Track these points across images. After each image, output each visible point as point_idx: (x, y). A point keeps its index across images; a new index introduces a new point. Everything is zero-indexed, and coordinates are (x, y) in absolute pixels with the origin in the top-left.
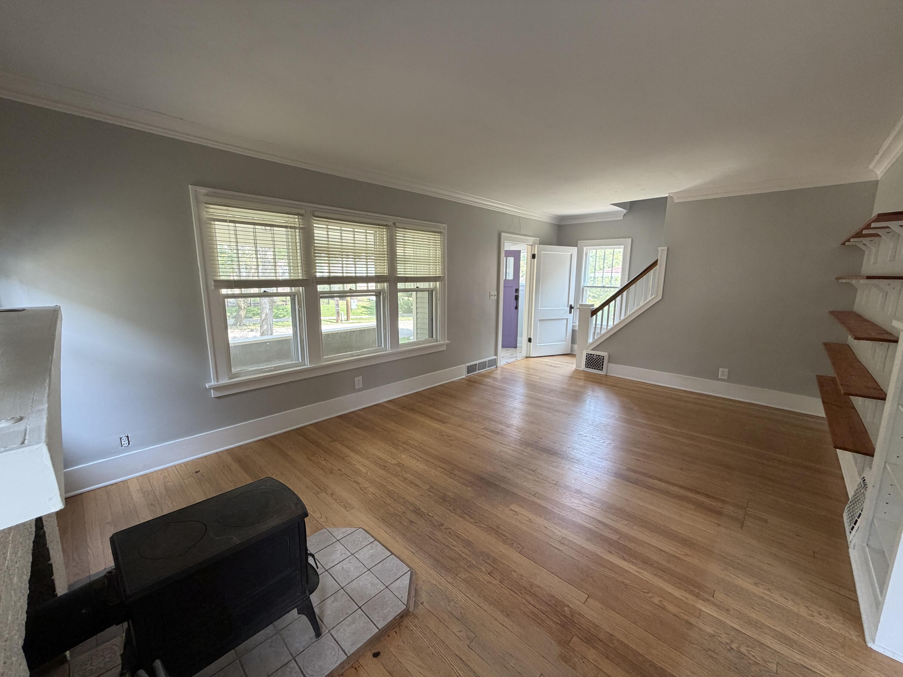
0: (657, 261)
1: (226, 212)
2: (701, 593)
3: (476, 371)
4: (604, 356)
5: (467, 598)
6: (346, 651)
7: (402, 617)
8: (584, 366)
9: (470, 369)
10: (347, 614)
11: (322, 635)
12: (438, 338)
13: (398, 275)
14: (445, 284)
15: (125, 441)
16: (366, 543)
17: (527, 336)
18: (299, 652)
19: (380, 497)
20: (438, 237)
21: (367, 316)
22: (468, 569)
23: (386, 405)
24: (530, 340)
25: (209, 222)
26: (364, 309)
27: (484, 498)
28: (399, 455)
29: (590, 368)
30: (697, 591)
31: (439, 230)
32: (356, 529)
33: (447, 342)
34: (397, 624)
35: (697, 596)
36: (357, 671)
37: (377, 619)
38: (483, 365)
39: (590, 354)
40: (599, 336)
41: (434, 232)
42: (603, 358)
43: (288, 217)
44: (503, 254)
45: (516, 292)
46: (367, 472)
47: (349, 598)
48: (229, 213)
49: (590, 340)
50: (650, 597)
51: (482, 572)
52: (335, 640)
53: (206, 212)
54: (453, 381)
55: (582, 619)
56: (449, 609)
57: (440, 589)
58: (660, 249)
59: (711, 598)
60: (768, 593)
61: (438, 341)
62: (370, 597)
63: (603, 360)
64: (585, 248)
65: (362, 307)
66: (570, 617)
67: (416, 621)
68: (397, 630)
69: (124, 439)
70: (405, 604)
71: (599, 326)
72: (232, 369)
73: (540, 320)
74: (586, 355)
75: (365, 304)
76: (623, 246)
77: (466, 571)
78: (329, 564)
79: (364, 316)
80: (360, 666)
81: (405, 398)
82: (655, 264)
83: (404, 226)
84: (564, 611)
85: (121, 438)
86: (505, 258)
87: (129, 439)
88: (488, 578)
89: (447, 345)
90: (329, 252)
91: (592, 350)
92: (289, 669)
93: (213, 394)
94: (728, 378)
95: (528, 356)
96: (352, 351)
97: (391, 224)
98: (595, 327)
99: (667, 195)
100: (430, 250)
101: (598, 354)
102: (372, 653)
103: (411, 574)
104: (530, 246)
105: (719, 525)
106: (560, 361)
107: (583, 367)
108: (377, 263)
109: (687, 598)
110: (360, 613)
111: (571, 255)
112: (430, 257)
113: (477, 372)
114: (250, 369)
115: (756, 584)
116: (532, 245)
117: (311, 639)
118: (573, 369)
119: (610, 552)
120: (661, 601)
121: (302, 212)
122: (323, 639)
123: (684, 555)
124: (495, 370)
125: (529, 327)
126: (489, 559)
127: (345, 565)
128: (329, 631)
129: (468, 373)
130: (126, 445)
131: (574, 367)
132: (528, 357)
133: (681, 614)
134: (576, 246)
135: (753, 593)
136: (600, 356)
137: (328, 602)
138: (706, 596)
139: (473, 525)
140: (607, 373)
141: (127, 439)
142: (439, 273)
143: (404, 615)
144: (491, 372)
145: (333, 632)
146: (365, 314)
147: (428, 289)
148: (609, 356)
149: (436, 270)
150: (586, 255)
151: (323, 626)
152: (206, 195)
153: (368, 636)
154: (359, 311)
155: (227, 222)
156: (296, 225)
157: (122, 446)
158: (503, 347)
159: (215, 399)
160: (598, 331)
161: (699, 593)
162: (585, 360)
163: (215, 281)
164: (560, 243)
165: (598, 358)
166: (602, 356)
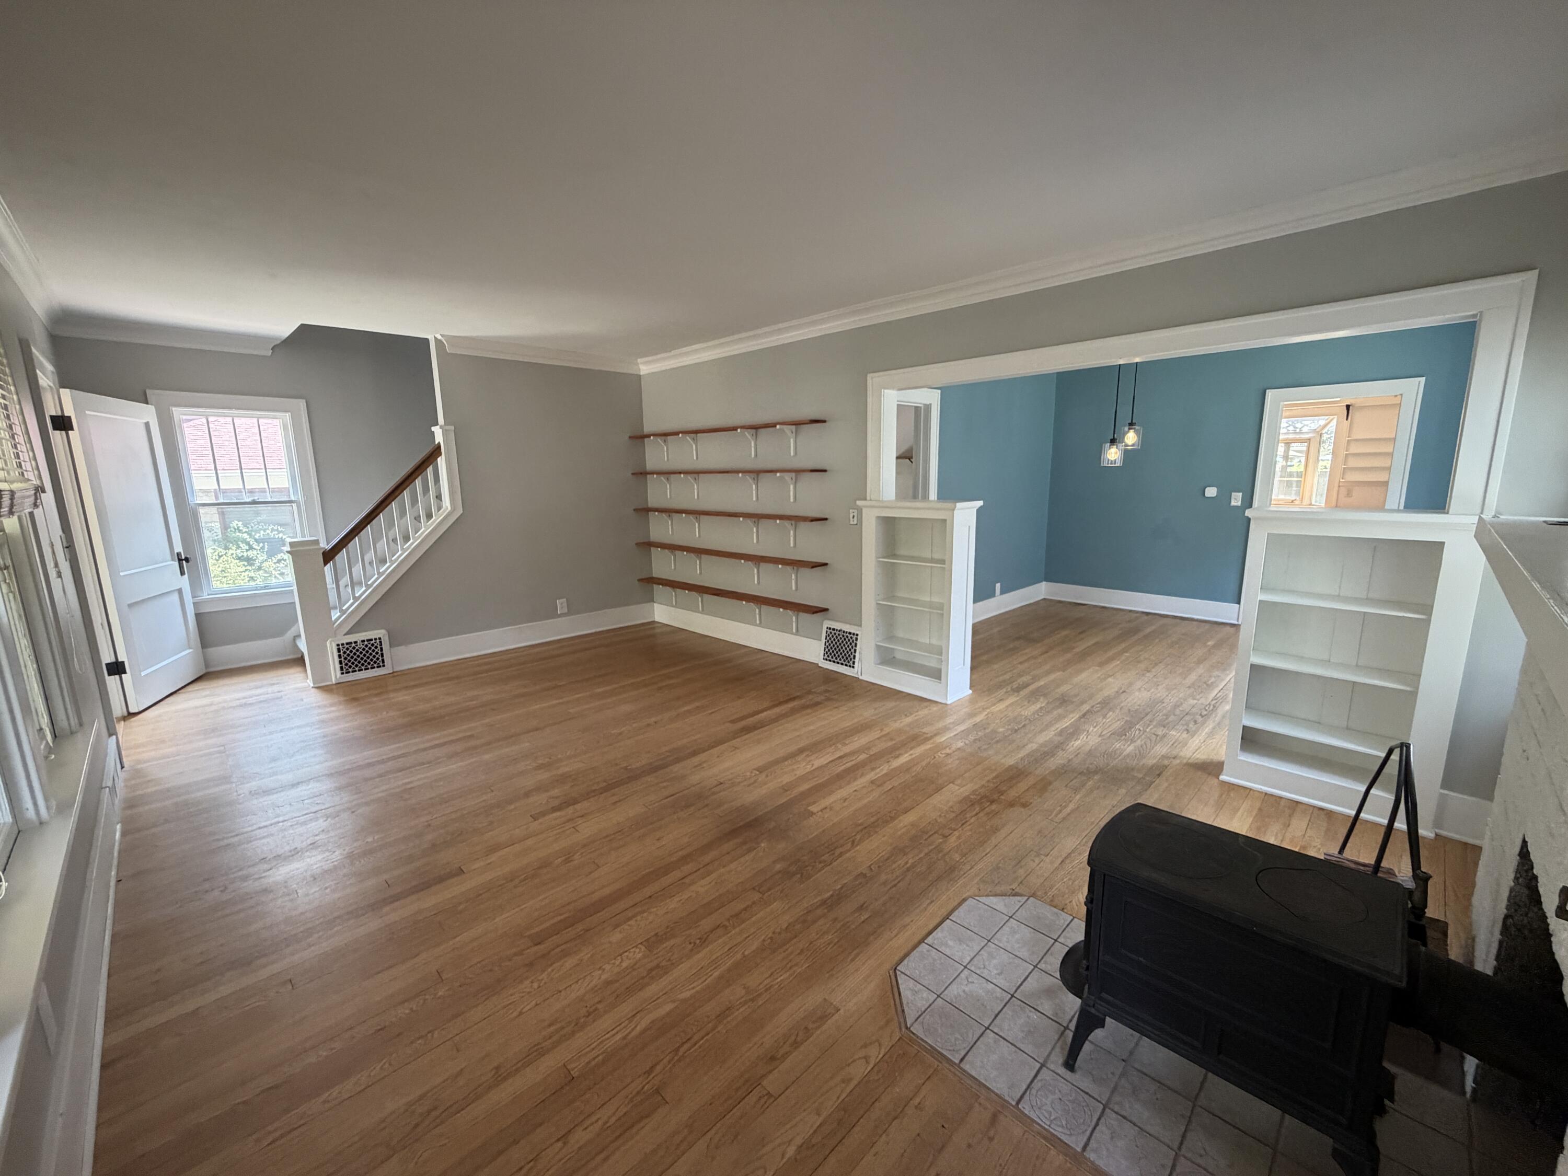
0: (438, 449)
4: (380, 639)
8: (337, 672)
24: (115, 668)
29: (353, 671)
39: (346, 644)
42: (381, 642)
49: (336, 616)
63: (381, 645)
64: (175, 410)
74: (335, 648)
82: (435, 454)
95: (125, 713)
101: (365, 639)
111: (147, 425)
118: (315, 687)
127: (991, 972)
132: (128, 716)
136: (371, 640)
140: (395, 667)
148: (390, 636)
162: (337, 660)
165: (369, 645)
166: (376, 639)
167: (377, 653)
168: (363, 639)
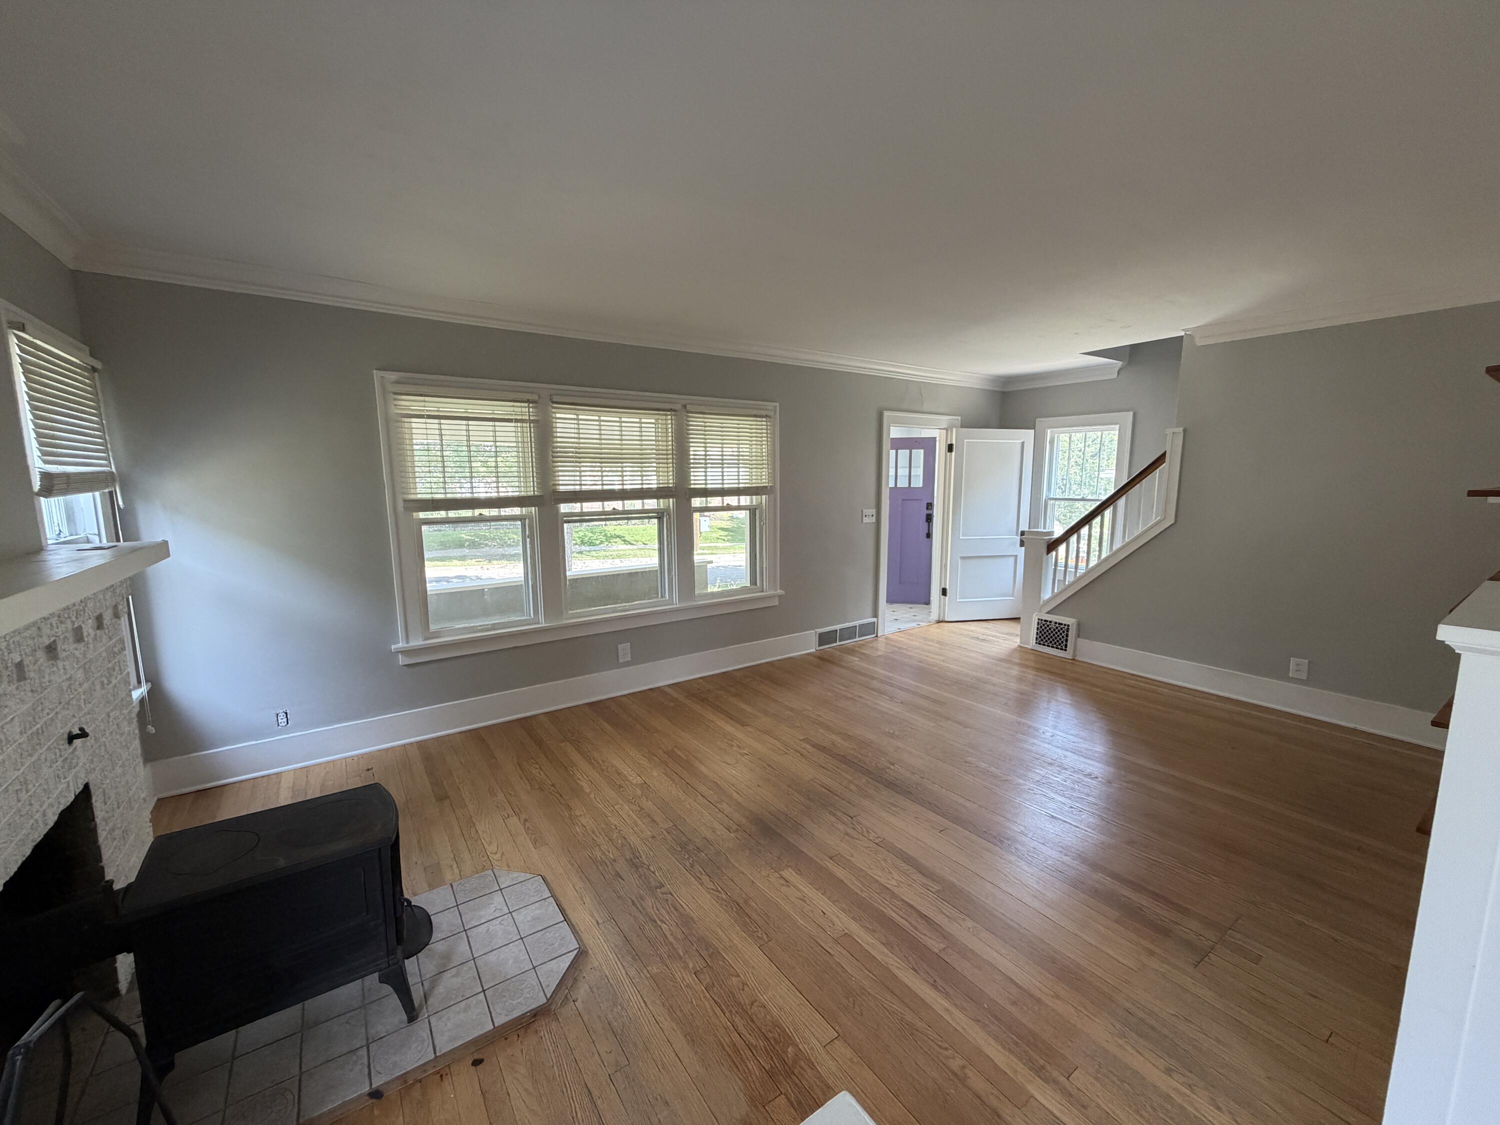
0: (1164, 454)
1: (423, 404)
2: (1048, 1067)
3: (836, 642)
4: (1068, 626)
5: (643, 1005)
6: (437, 1049)
7: (535, 1015)
8: (1035, 641)
9: (824, 639)
10: (463, 996)
11: (418, 1020)
12: (765, 587)
13: (692, 486)
14: (775, 500)
15: (282, 719)
16: (536, 898)
17: (940, 585)
18: (378, 1038)
19: (591, 833)
20: (763, 423)
21: (728, 544)
22: (668, 962)
23: (667, 690)
24: (944, 592)
25: (399, 419)
26: (723, 533)
27: (747, 851)
28: (649, 771)
29: (1044, 645)
30: (1042, 1062)
31: (763, 413)
32: (532, 876)
33: (780, 592)
34: (524, 1024)
35: (1039, 1071)
36: (442, 1080)
37: (499, 1011)
38: (850, 633)
39: (1045, 621)
40: (1062, 587)
41: (756, 416)
42: (1068, 629)
43: (513, 406)
44: (886, 444)
45: (927, 509)
46: (590, 792)
47: (476, 974)
48: (426, 405)
49: (1047, 595)
50: (948, 1058)
51: (686, 967)
52: (431, 1030)
53: (395, 405)
54: (790, 658)
55: (809, 1070)
56: (610, 1016)
57: (611, 985)
58: (1169, 431)
59: (1062, 1079)
60: (1188, 1092)
61: (764, 591)
62: (505, 977)
63: (1068, 631)
64: (1049, 431)
65: (719, 529)
66: (790, 1063)
67: (554, 1025)
68: (521, 1033)
69: (282, 716)
70: (546, 997)
71: (1061, 568)
72: (430, 626)
73: (963, 558)
74: (1037, 621)
75: (724, 525)
76: (1118, 426)
77: (663, 962)
78: (473, 922)
79: (721, 544)
80: (449, 1075)
81: (701, 681)
82: (1160, 460)
83: (702, 409)
84: (785, 1052)
85: (277, 715)
86: (893, 452)
87: (288, 716)
88: (690, 979)
89: (780, 596)
90: (579, 457)
91: (1048, 613)
92: (355, 1058)
93: (402, 660)
94: (1308, 678)
95: (941, 620)
96: (616, 604)
97: (678, 407)
98: (1055, 570)
99: (1183, 334)
100: (751, 445)
101: (1058, 621)
102: (473, 1059)
103: (576, 955)
104: (945, 431)
105: (1152, 953)
106: (997, 631)
107: (1032, 643)
108: (659, 468)
109: (1016, 1071)
110: (480, 998)
111: (1023, 443)
112: (751, 457)
113: (838, 643)
114: (457, 627)
115: (1168, 1071)
116: (947, 429)
117: (401, 1022)
118: (1016, 645)
119: (916, 971)
120: (964, 1067)
121: (535, 397)
122: (415, 1026)
123: (1052, 996)
124: (872, 641)
125: (944, 569)
126: (707, 949)
127: (494, 926)
128: (429, 1016)
129: (820, 645)
130: (284, 725)
131: (1017, 642)
132: (942, 622)
133: (991, 1097)
134: (1034, 428)
135: (1154, 1086)
136: (1062, 624)
137: (447, 975)
138: (1055, 1074)
139: (709, 893)
140: (1075, 655)
141: (285, 716)
142: (764, 482)
143: (537, 1014)
144: (863, 645)
145: (433, 1020)
146: (724, 540)
147: (749, 508)
148: (1079, 625)
149: (762, 478)
150: (1052, 442)
151: (425, 1008)
152: (397, 382)
153: (476, 1033)
154: (715, 535)
155: (424, 418)
156: (524, 418)
157: (279, 725)
158: (890, 600)
159: (405, 668)
160: (1060, 576)
161: (1043, 1067)
162: (1036, 631)
163: (406, 501)
164: (1004, 423)
165: (1059, 628)
166: (1065, 625)
167: (1063, 637)
168: (1056, 621)
